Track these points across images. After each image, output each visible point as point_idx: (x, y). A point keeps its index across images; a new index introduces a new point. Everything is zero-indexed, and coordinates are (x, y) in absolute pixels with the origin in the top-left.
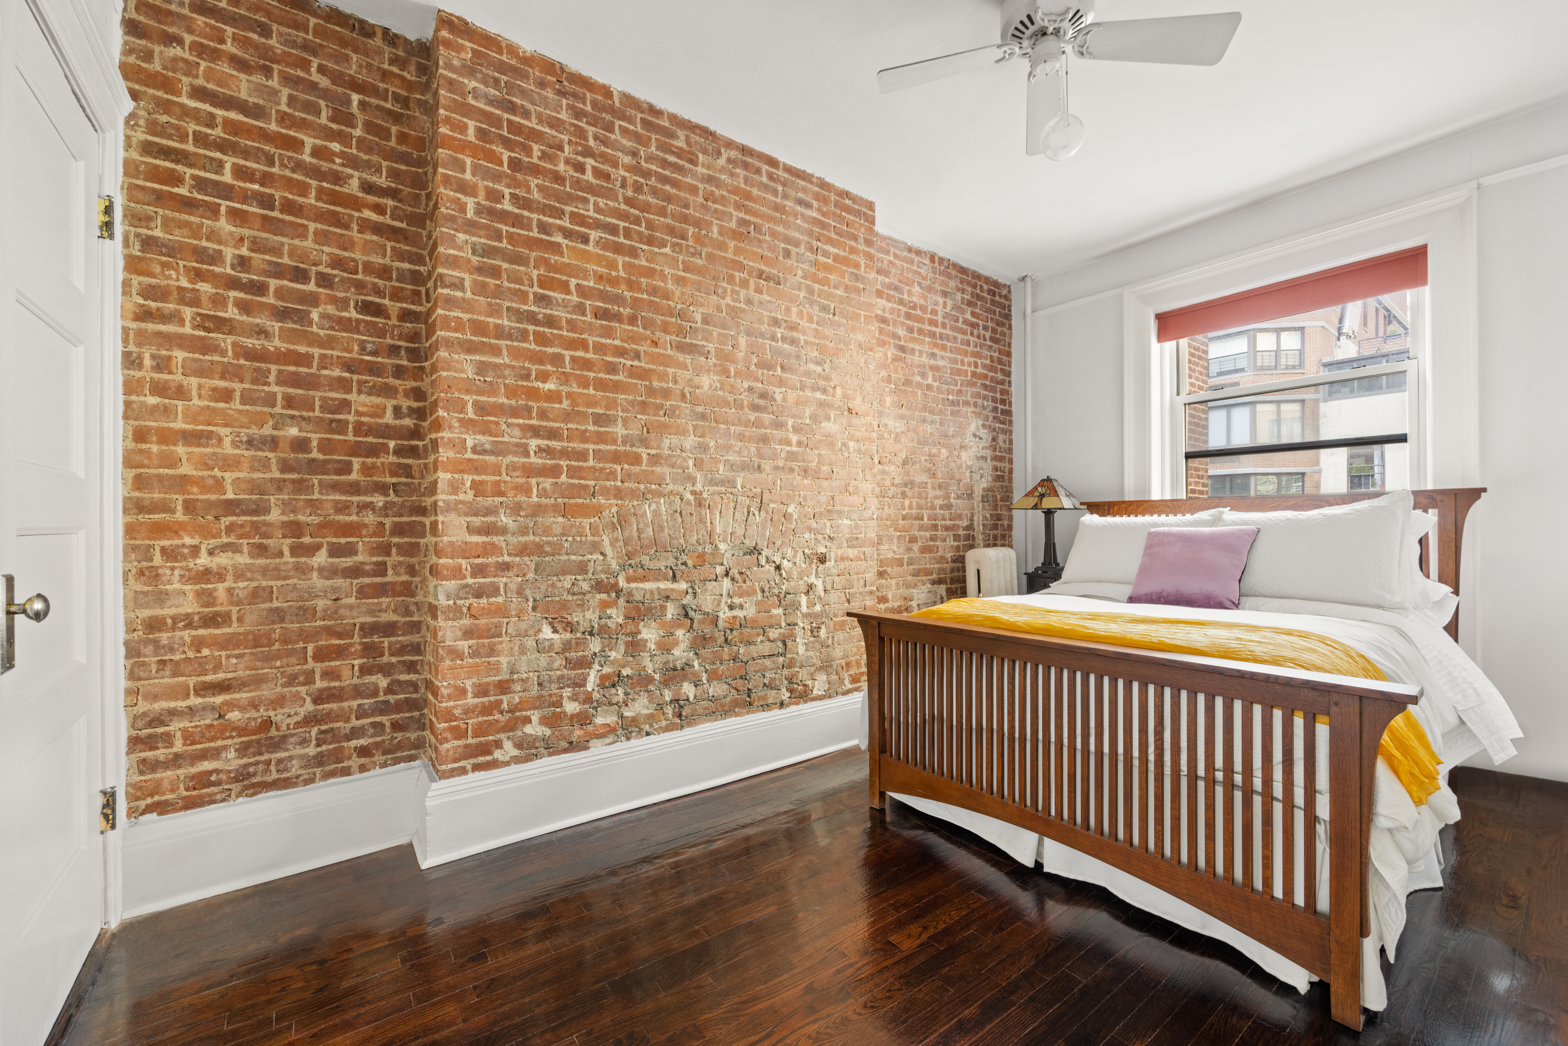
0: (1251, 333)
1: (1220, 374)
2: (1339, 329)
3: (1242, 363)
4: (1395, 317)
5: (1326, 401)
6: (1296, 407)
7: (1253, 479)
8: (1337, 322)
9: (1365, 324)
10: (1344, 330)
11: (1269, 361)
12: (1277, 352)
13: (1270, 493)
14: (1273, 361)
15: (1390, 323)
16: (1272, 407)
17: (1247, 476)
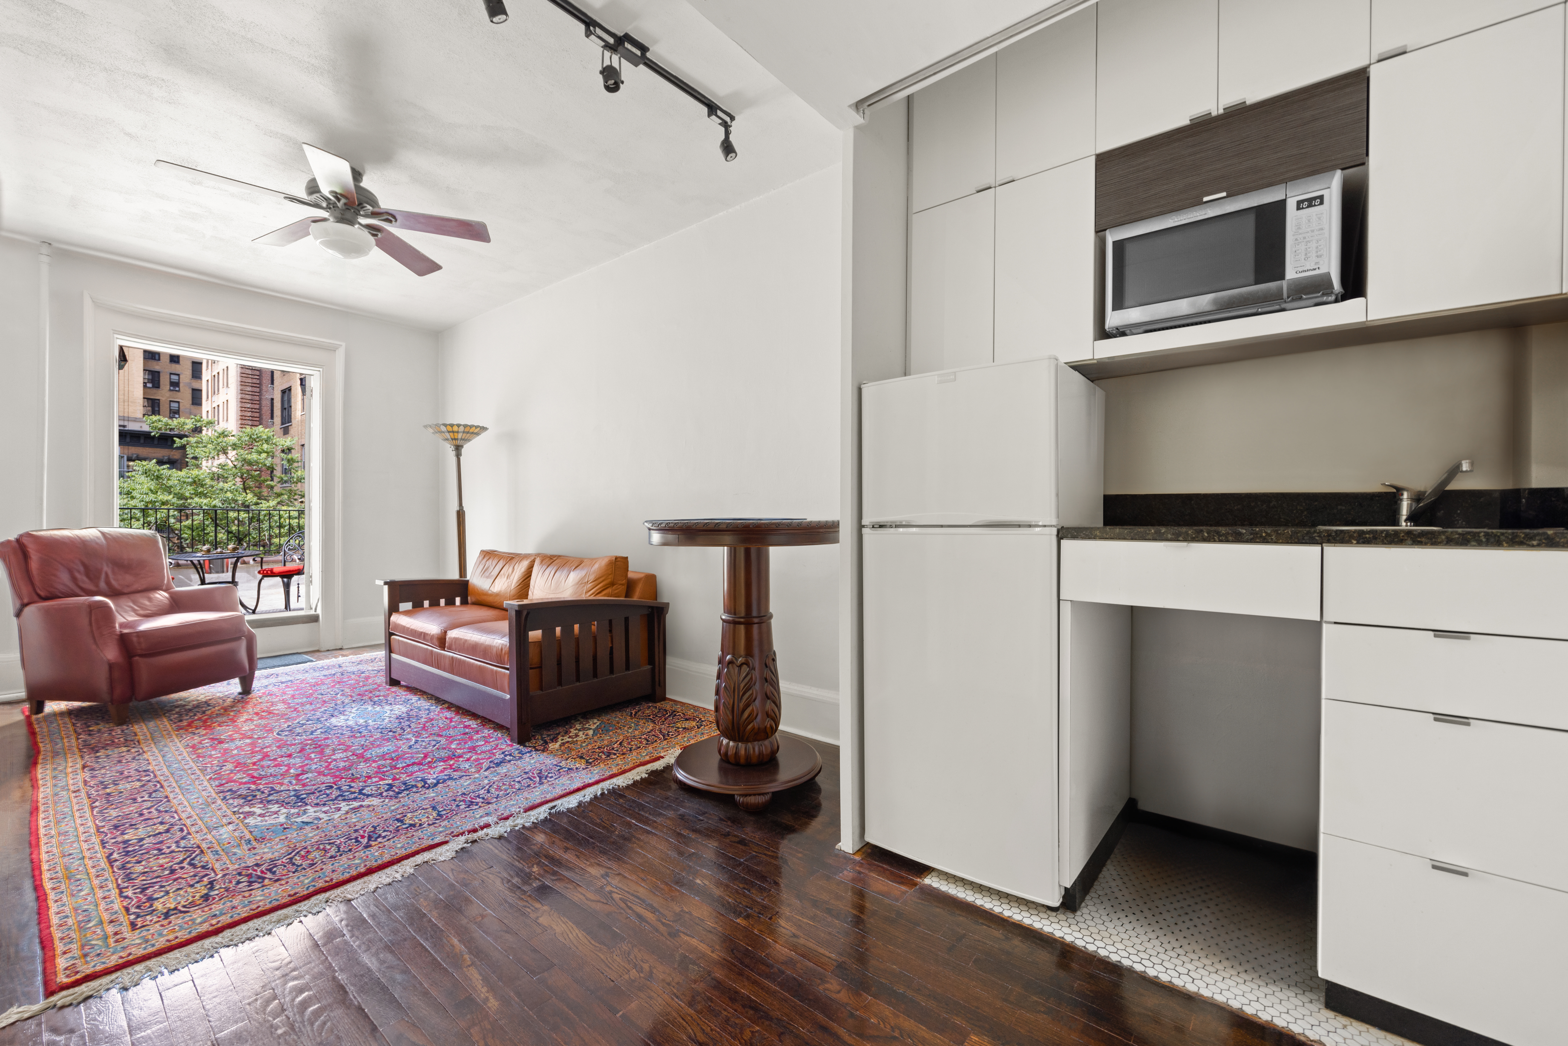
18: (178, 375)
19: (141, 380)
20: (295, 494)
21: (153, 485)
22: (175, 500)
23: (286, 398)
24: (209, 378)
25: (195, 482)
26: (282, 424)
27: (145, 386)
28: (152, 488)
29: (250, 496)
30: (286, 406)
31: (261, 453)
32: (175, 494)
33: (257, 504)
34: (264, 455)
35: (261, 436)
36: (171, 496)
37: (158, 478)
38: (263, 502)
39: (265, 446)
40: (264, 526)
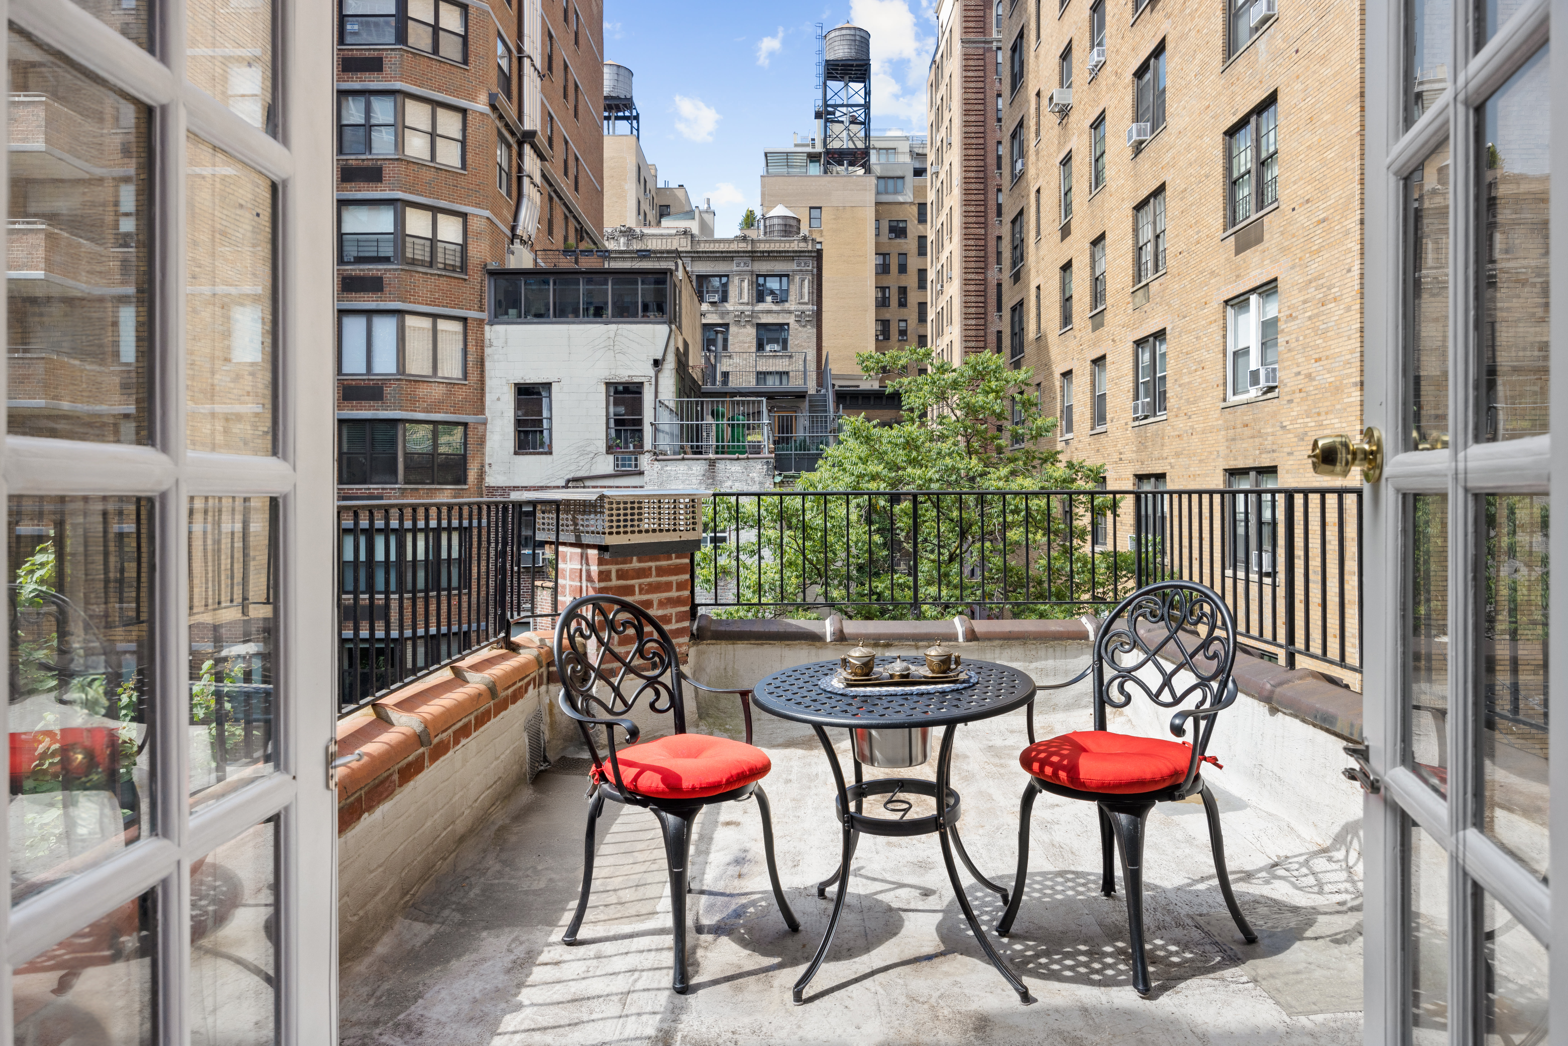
0: (399, 204)
1: (359, 260)
2: (513, 229)
3: (387, 250)
4: (587, 233)
5: (491, 324)
6: (457, 327)
7: (400, 427)
8: (511, 219)
9: (550, 232)
10: (519, 232)
11: (421, 253)
12: (433, 241)
13: (425, 451)
14: (428, 254)
15: (582, 239)
16: (426, 323)
17: (394, 422)
18: (906, 321)
19: (873, 332)
20: (1034, 457)
21: (863, 451)
22: (885, 472)
23: (1017, 318)
24: (934, 316)
25: (908, 442)
26: (1013, 357)
27: (877, 339)
28: (863, 455)
29: (974, 461)
30: (1017, 330)
31: (988, 393)
32: (887, 463)
33: (983, 475)
34: (991, 396)
35: (987, 367)
36: (882, 467)
37: (868, 439)
38: (992, 470)
39: (993, 384)
40: (993, 511)
